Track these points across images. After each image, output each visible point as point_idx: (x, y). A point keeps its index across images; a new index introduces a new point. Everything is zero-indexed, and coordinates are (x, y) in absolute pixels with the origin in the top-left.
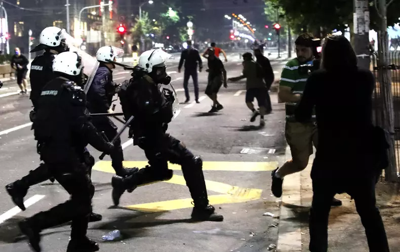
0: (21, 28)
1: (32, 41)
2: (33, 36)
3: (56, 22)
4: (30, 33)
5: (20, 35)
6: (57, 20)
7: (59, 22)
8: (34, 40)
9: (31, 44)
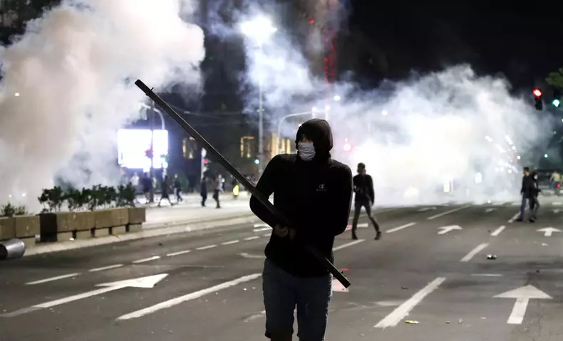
0: (193, 147)
1: (205, 165)
2: (207, 157)
3: (245, 137)
4: (204, 153)
5: (191, 156)
6: (246, 135)
7: (250, 138)
8: (209, 163)
9: (204, 169)
